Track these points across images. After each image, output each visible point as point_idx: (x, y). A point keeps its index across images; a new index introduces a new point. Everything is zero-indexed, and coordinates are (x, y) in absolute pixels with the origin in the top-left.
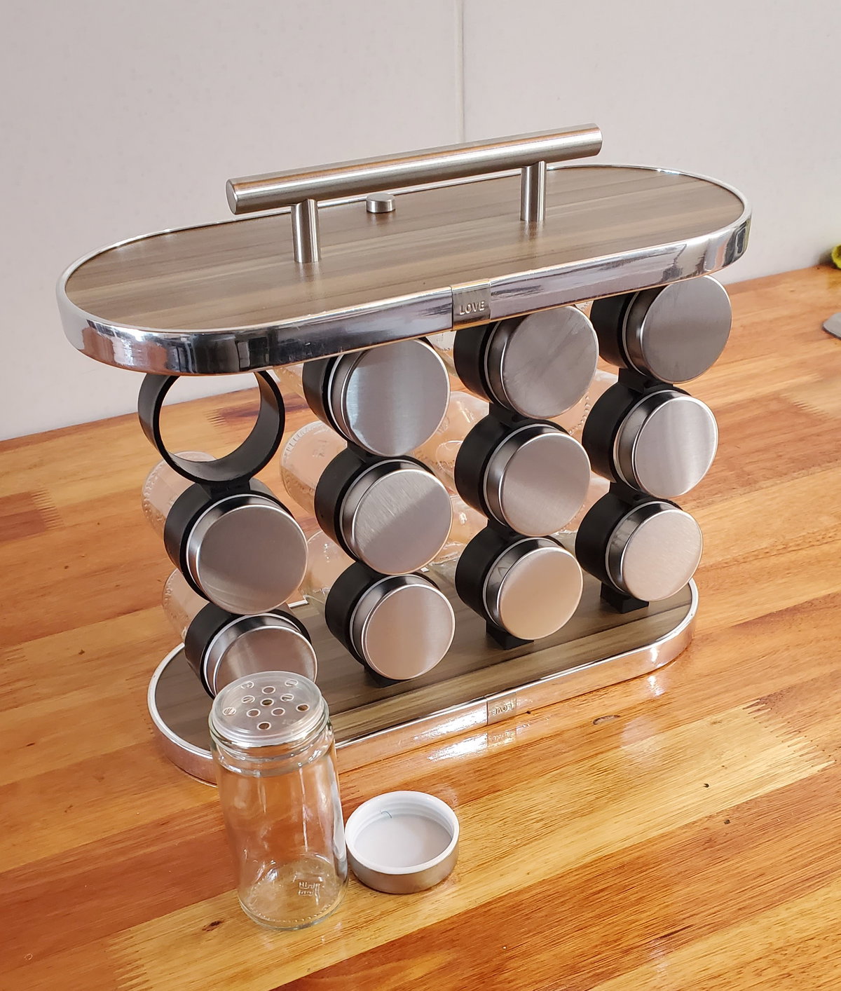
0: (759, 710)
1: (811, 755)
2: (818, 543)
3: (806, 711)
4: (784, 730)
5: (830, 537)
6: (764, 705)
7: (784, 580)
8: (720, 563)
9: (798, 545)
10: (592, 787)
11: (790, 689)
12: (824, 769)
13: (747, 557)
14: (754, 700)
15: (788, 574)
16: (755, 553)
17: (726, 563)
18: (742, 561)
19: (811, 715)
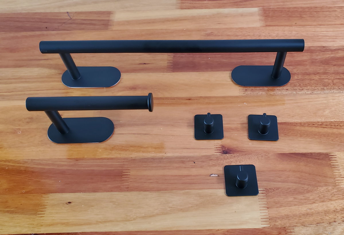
0: (262, 193)
1: (264, 220)
2: (334, 127)
3: (277, 201)
4: (264, 205)
5: (340, 126)
6: (265, 192)
7: (311, 140)
8: (295, 123)
9: (327, 125)
10: (193, 201)
11: (278, 189)
12: (264, 228)
13: (305, 124)
14: (264, 188)
15: (314, 137)
16: (309, 123)
17: (296, 124)
18: (302, 125)
19: (276, 203)
